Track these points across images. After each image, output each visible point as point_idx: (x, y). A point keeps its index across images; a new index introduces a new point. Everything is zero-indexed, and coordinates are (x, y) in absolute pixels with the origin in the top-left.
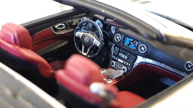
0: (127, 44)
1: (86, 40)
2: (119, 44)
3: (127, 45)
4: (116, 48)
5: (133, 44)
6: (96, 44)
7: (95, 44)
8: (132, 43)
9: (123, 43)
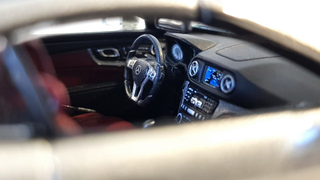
0: (208, 79)
1: (138, 70)
2: (194, 81)
3: (207, 82)
4: (190, 89)
5: (215, 79)
6: (151, 76)
7: (149, 76)
8: (214, 76)
9: (201, 79)
